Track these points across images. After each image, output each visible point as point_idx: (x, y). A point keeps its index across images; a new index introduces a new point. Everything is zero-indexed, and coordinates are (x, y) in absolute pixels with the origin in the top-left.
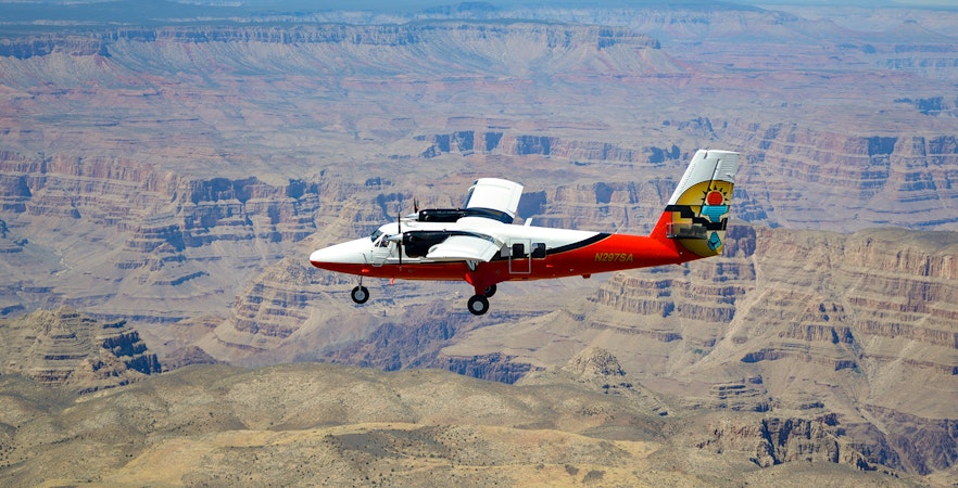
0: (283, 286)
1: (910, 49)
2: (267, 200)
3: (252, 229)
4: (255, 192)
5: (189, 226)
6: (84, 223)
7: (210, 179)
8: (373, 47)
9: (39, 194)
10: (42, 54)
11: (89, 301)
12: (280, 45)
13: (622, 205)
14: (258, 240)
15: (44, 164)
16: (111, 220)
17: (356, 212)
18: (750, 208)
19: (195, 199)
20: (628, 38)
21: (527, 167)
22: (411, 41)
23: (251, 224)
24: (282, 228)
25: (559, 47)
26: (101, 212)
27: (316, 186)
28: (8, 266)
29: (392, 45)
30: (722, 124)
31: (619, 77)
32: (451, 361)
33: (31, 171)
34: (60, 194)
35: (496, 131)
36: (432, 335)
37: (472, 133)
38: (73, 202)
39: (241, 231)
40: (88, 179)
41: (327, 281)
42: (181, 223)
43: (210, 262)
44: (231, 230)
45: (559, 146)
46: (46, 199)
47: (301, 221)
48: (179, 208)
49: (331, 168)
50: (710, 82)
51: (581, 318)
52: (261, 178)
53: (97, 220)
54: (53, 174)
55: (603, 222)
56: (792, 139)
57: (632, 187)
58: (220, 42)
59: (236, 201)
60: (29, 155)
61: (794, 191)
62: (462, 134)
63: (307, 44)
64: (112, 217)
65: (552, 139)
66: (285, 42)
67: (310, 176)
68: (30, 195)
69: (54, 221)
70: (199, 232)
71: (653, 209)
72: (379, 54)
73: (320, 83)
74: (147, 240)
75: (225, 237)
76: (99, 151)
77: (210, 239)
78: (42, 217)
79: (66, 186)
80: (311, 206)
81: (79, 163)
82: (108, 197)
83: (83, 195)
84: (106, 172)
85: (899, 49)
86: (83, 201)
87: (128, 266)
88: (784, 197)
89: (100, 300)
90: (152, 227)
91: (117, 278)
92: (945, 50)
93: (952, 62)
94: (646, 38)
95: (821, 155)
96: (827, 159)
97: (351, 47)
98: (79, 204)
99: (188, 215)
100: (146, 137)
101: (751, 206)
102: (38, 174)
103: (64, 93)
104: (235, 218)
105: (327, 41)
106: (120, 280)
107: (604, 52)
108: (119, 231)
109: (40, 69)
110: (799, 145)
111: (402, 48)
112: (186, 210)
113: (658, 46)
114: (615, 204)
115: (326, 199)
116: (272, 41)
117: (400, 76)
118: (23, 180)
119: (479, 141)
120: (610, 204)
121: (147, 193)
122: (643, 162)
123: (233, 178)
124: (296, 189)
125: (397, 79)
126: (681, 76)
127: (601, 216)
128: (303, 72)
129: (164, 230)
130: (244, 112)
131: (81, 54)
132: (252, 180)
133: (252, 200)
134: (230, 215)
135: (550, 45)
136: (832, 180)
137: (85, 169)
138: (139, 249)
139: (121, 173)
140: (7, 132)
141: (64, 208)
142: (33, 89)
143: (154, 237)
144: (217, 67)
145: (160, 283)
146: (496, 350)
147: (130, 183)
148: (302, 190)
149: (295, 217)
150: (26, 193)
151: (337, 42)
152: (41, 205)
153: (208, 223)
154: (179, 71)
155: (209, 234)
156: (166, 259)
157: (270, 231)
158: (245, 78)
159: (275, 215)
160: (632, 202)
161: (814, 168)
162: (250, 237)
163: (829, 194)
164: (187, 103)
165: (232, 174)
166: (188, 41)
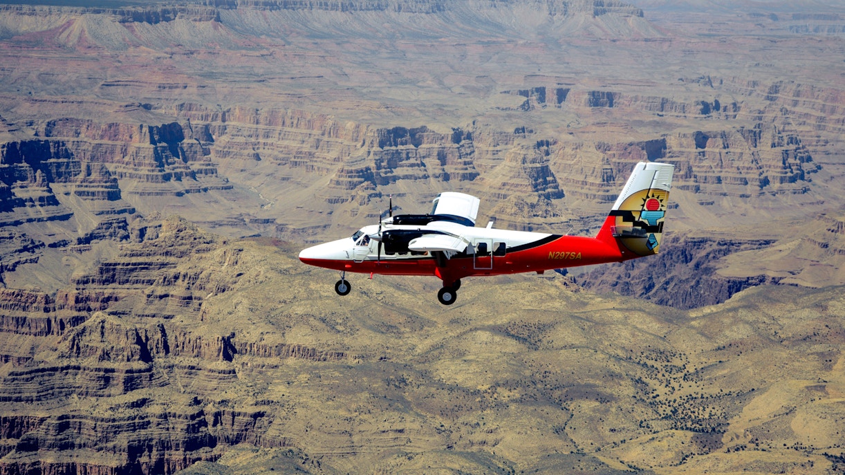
0: (512, 218)
1: (805, 17)
2: (436, 146)
3: (426, 170)
4: (425, 139)
5: (379, 167)
6: (266, 165)
7: (391, 128)
8: (412, 14)
9: (221, 141)
10: (168, 20)
11: (311, 231)
12: (339, 13)
13: (717, 150)
14: (432, 179)
15: (224, 114)
16: (296, 162)
17: (522, 156)
18: (801, 153)
19: (382, 145)
20: (617, 8)
21: (625, 118)
22: (440, 10)
23: (425, 166)
24: (449, 169)
25: (558, 15)
26: (281, 156)
27: (470, 134)
28: (225, 201)
29: (427, 13)
30: (719, 81)
31: (614, 41)
32: (729, 282)
33: (213, 120)
34: (241, 140)
35: (564, 87)
36: (676, 260)
37: (544, 88)
38: (255, 146)
39: (417, 171)
40: (265, 127)
41: (545, 215)
42: (372, 165)
43: (398, 198)
44: (410, 171)
45: (620, 100)
46: (230, 145)
47: (465, 163)
48: (369, 152)
49: (480, 119)
50: (690, 45)
51: (826, 246)
52: (430, 127)
53: (279, 162)
54: (231, 123)
55: (702, 164)
56: (798, 94)
57: (724, 135)
58: (290, 10)
59: (412, 146)
60: (210, 107)
61: (822, 138)
62: (538, 90)
63: (358, 12)
64: (296, 160)
65: (615, 94)
66: (343, 10)
67: (465, 125)
68: (213, 141)
69: (239, 163)
70: (386, 173)
71: (742, 153)
72: (417, 21)
73: (380, 46)
74: (350, 179)
75: (406, 177)
76: (273, 104)
77: (395, 179)
78: (228, 159)
79: (246, 133)
80: (468, 151)
81: (257, 114)
82: (286, 143)
83: (261, 140)
84: (280, 121)
85: (796, 17)
86: (261, 146)
87: (336, 201)
88: (815, 143)
89: (319, 230)
90: (353, 168)
91: (329, 211)
92: (835, 18)
93: (841, 28)
94: (632, 8)
95: (827, 108)
96: (833, 111)
97: (394, 15)
98: (258, 148)
99: (377, 158)
100: (307, 92)
101: (802, 151)
102: (219, 123)
103: (192, 53)
104: (412, 161)
105: (375, 9)
106: (331, 213)
107: (599, 20)
108: (307, 171)
109: (168, 33)
110: (804, 99)
111: (435, 16)
112: (375, 154)
113: (642, 15)
114: (710, 150)
115: (480, 145)
116: (332, 9)
117: (442, 39)
118: (207, 127)
119: (551, 96)
120: (706, 149)
121: (330, 139)
122: (696, 114)
123: (408, 128)
124: (457, 136)
125: (442, 42)
126: (664, 40)
127: (700, 159)
128: (362, 35)
129: (362, 171)
130: (347, 71)
131: (200, 20)
132: (423, 129)
133: (423, 146)
134: (408, 158)
135: (550, 14)
136: (840, 129)
137: (262, 118)
138: (344, 187)
139: (295, 122)
140: (185, 87)
141: (246, 152)
142: (168, 49)
143: (355, 176)
144: (292, 32)
145: (372, 216)
146: (761, 273)
147: (304, 131)
148: (460, 138)
149: (460, 160)
150: (210, 139)
151: (382, 10)
152: (225, 150)
153: (392, 165)
154: (262, 34)
155: (394, 174)
156: (370, 196)
157: (441, 172)
158: (318, 41)
159: (442, 158)
160: (725, 148)
161: (822, 119)
162: (426, 177)
163: (838, 141)
164: (296, 62)
165: (408, 125)
166: (264, 9)
